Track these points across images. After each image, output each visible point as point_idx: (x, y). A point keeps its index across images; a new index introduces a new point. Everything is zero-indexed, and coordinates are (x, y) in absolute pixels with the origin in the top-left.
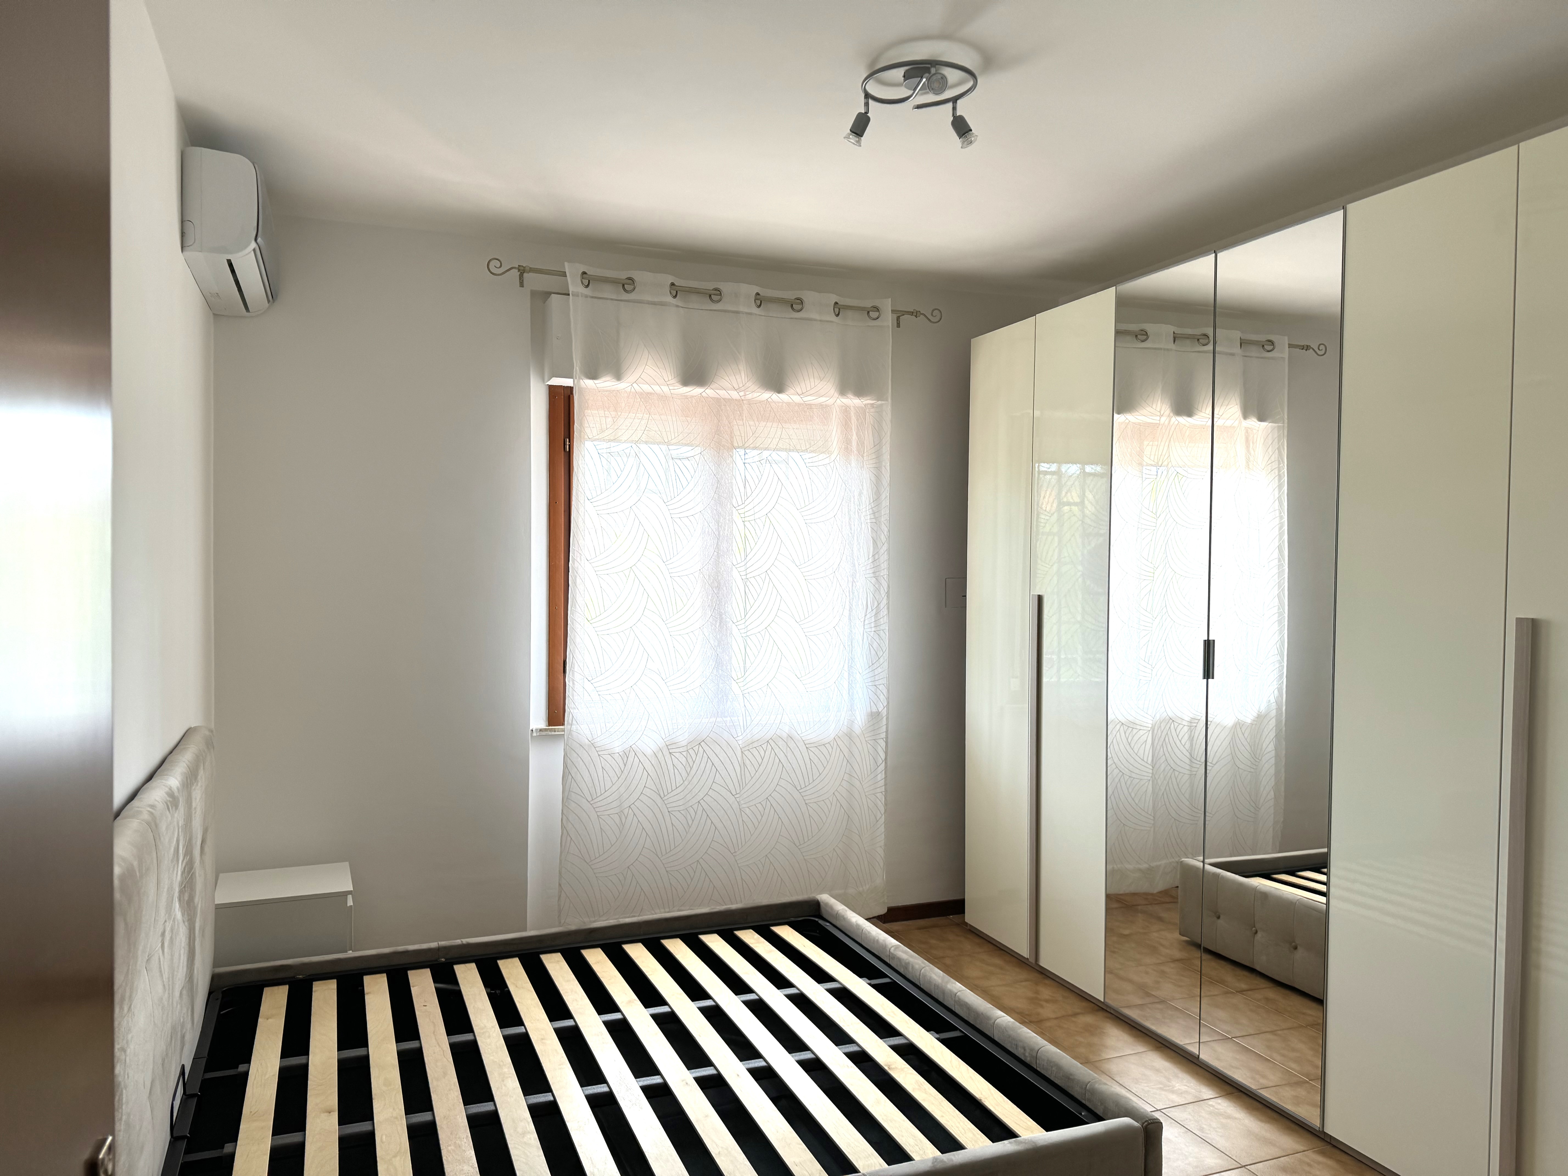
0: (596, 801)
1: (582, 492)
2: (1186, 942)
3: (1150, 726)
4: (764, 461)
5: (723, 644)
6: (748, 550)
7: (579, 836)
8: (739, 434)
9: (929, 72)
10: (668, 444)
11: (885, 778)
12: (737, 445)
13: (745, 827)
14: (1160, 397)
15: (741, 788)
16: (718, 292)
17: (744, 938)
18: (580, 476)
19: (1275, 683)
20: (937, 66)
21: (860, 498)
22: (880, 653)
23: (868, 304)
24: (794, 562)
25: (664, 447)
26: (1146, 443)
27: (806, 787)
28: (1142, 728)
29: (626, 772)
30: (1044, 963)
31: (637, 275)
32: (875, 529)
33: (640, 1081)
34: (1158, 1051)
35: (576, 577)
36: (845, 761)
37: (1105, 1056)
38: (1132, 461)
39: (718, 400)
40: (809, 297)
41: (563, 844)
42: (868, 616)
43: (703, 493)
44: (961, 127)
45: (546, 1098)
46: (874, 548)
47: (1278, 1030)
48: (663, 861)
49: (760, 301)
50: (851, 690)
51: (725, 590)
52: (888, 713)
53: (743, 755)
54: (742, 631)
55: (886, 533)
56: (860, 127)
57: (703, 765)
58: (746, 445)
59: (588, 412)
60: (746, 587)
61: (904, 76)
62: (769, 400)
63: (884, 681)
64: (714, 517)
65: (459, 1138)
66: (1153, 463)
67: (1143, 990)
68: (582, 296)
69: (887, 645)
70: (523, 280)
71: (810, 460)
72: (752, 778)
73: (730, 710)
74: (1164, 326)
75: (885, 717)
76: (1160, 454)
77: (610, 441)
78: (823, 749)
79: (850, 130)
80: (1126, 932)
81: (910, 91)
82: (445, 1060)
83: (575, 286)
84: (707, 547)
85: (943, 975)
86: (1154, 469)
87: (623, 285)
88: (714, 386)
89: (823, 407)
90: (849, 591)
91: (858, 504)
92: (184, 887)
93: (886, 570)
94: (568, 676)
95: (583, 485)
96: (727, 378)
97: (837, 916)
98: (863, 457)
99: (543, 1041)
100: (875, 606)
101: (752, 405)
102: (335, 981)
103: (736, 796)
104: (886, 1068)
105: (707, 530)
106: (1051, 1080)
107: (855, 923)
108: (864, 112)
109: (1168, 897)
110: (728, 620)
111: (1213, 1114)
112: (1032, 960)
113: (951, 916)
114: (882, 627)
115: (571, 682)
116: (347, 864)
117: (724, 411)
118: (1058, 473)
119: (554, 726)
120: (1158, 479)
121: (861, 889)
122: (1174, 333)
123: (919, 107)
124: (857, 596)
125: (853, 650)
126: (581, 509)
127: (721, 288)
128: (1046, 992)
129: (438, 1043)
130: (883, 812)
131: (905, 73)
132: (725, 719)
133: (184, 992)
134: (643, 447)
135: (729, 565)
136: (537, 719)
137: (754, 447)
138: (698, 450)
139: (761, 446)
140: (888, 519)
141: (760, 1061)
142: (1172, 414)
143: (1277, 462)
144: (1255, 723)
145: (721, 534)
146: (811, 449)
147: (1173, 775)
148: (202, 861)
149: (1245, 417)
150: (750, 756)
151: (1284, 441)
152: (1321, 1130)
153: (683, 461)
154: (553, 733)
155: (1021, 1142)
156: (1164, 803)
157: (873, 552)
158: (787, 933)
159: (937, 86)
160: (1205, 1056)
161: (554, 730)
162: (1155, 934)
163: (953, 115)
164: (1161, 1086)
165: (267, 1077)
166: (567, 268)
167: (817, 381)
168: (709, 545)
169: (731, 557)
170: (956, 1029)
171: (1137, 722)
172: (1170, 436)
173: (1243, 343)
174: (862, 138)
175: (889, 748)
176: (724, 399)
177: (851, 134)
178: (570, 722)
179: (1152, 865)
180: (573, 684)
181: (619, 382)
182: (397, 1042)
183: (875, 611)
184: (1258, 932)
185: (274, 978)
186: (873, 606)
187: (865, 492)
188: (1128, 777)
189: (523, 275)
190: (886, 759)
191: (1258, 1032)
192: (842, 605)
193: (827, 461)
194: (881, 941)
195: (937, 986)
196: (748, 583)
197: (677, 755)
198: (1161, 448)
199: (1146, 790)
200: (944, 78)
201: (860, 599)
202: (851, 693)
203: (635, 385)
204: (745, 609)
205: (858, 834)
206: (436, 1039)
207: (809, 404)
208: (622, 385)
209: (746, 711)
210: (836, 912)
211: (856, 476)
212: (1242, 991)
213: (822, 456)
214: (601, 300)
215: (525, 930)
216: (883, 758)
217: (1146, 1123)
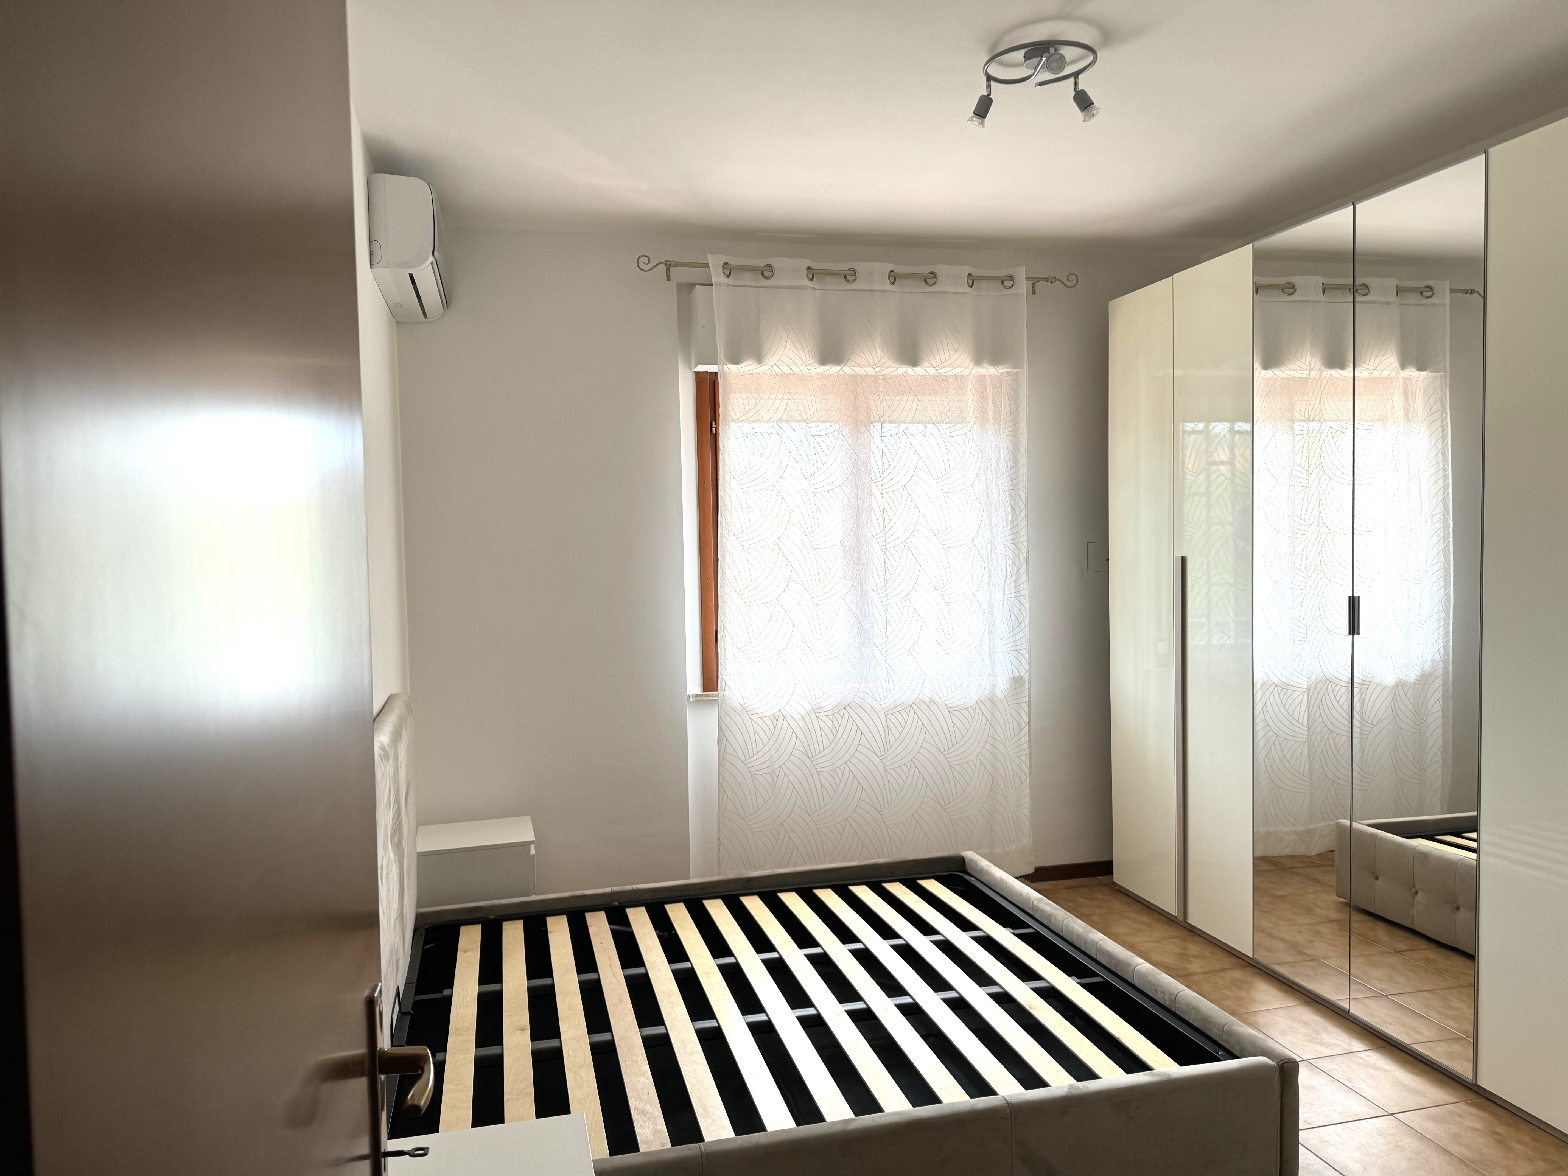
0: (749, 761)
1: (728, 471)
2: (1345, 903)
3: (1305, 687)
4: (901, 433)
5: (865, 613)
6: (887, 521)
7: (734, 794)
8: (875, 409)
9: (1049, 52)
10: (807, 422)
11: (1029, 741)
12: (873, 419)
13: (891, 787)
14: (1309, 351)
15: (886, 750)
16: (853, 272)
17: (892, 890)
18: (726, 457)
19: (1440, 640)
20: (1056, 46)
21: (997, 466)
22: (1022, 619)
23: (1003, 273)
24: (932, 531)
25: (804, 425)
26: (1296, 398)
27: (949, 749)
28: (1297, 689)
29: (776, 735)
30: (1193, 920)
31: (774, 262)
32: (1013, 496)
33: (796, 1012)
34: (1308, 1005)
35: (724, 551)
36: (988, 724)
37: (1253, 1009)
38: (1281, 417)
39: (855, 378)
40: (942, 270)
41: (721, 799)
42: (1008, 582)
43: (842, 467)
44: (1083, 101)
45: (712, 1024)
46: (1012, 515)
47: (1437, 989)
48: (813, 818)
49: (894, 278)
50: (992, 655)
51: (865, 560)
52: (1031, 677)
53: (887, 718)
54: (883, 599)
55: (1024, 500)
56: (983, 108)
57: (848, 728)
58: (882, 420)
59: (731, 395)
60: (886, 557)
61: (1025, 57)
62: (905, 374)
63: (1026, 646)
64: (853, 490)
65: (635, 1055)
66: (1304, 418)
67: (1296, 948)
68: (724, 285)
69: (1028, 611)
70: (669, 274)
71: (948, 431)
72: (896, 741)
73: (873, 676)
74: (1311, 277)
75: (1027, 682)
76: (1311, 408)
77: (753, 422)
78: (966, 713)
79: (974, 113)
80: (1281, 893)
81: (1031, 70)
82: (620, 989)
83: (717, 276)
84: (847, 520)
85: (1085, 926)
86: (1305, 424)
87: (762, 272)
88: (850, 363)
89: (958, 378)
90: (988, 558)
91: (996, 471)
92: (395, 831)
93: (1025, 536)
94: (720, 645)
95: (729, 465)
96: (862, 355)
97: (982, 871)
98: (999, 425)
99: (708, 975)
100: (1015, 572)
101: (888, 380)
102: (522, 921)
103: (881, 758)
104: (1028, 1008)
105: (847, 503)
106: (1190, 1023)
107: (999, 878)
108: (986, 94)
109: (1325, 859)
110: (869, 589)
111: (1362, 1065)
112: (1181, 918)
113: (1100, 877)
114: (1022, 593)
115: (723, 651)
116: (528, 819)
117: (860, 387)
118: (1206, 432)
119: (708, 692)
120: (1309, 435)
121: (1007, 849)
122: (1323, 284)
123: (1041, 84)
124: (996, 564)
125: (994, 616)
126: (728, 488)
127: (856, 268)
128: (1194, 948)
129: (614, 975)
130: (1028, 774)
131: (1025, 53)
132: (868, 685)
133: (397, 923)
134: (784, 425)
135: (868, 537)
136: (694, 685)
137: (891, 421)
138: (837, 426)
139: (898, 419)
140: (1026, 485)
141: (907, 999)
142: (1323, 368)
143: (1439, 413)
144: (1418, 682)
145: (860, 506)
146: (947, 419)
147: (1330, 736)
148: (407, 811)
149: (1403, 367)
150: (894, 720)
151: (1446, 389)
152: (1474, 1083)
153: (823, 437)
154: (708, 698)
155: (1155, 1075)
156: (1321, 765)
157: (1012, 519)
158: (933, 886)
159: (1056, 66)
160: (1356, 1011)
161: (708, 695)
162: (1311, 896)
163: (1075, 90)
164: (1309, 1038)
165: (468, 1000)
166: (710, 259)
167: (952, 353)
168: (848, 517)
169: (870, 529)
170: (1097, 975)
171: (1292, 683)
172: (1322, 390)
173: (1399, 291)
174: (985, 119)
175: (1032, 711)
176: (860, 376)
177: (974, 117)
178: (723, 687)
179: (1308, 827)
180: (725, 652)
181: (759, 366)
182: (578, 973)
183: (1014, 577)
184: (1418, 893)
185: (470, 917)
186: (1013, 573)
187: (1002, 460)
188: (1283, 739)
189: (669, 269)
190: (1029, 722)
191: (1415, 991)
192: (981, 572)
193: (964, 431)
194: (1025, 895)
195: (1079, 936)
196: (888, 553)
197: (824, 718)
198: (1312, 403)
199: (1302, 752)
200: (1062, 57)
201: (999, 566)
202: (992, 658)
203: (775, 367)
204: (885, 578)
205: (1003, 795)
206: (612, 971)
207: (944, 376)
208: (763, 368)
209: (889, 676)
210: (981, 868)
211: (992, 444)
212: (1401, 952)
213: (958, 426)
214: (742, 288)
215: (689, 878)
216: (1027, 722)
217: (1281, 1062)
